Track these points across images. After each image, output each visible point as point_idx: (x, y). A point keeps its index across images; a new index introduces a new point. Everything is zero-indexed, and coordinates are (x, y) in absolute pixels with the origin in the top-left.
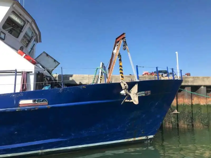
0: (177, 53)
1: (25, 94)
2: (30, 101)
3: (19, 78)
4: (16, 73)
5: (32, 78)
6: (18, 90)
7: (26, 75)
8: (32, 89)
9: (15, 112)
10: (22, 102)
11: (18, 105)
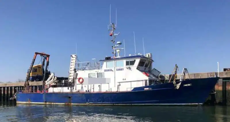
0: (218, 63)
1: (146, 87)
2: (148, 89)
3: (144, 82)
4: (143, 81)
5: (148, 82)
6: (144, 85)
7: (146, 81)
8: (148, 85)
9: (143, 91)
10: (145, 89)
11: (144, 90)
